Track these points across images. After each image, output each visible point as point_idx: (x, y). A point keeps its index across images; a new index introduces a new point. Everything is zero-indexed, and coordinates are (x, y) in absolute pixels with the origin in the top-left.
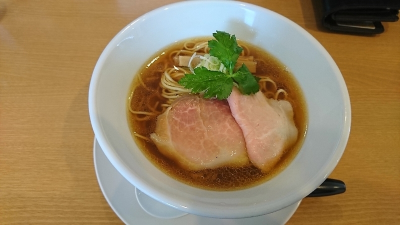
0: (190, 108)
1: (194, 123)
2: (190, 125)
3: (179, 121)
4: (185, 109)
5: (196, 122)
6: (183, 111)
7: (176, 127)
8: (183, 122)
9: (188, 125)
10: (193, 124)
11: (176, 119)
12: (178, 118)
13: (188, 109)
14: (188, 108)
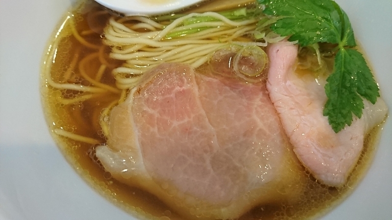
0: (178, 88)
1: (189, 117)
2: (181, 122)
3: (157, 115)
4: (169, 91)
5: (193, 116)
6: (163, 95)
7: (152, 129)
8: (165, 117)
9: (176, 124)
10: (186, 120)
11: (150, 111)
12: (153, 108)
13: (174, 91)
14: (173, 88)
